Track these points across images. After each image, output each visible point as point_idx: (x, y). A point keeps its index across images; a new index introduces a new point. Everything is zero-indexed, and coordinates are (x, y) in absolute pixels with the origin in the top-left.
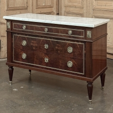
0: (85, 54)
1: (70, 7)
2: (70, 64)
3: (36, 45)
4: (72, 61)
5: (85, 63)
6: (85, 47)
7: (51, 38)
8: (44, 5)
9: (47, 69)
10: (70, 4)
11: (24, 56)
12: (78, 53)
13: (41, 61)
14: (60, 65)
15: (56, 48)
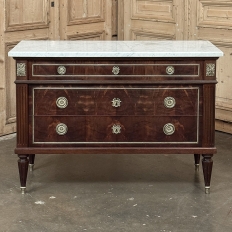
0: (201, 107)
1: (145, 19)
2: (169, 129)
3: (92, 103)
4: (174, 123)
5: (201, 122)
6: (201, 94)
7: (127, 85)
8: (84, 16)
9: (118, 145)
10: (144, 14)
11: (62, 129)
12: (186, 106)
13: (104, 134)
14: (148, 133)
15: (140, 102)
